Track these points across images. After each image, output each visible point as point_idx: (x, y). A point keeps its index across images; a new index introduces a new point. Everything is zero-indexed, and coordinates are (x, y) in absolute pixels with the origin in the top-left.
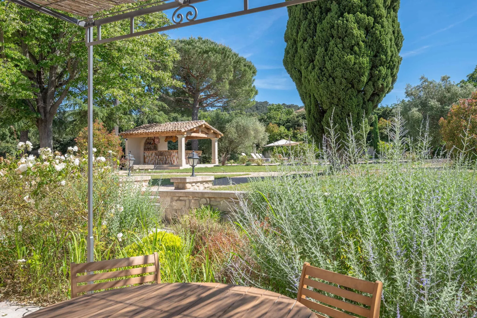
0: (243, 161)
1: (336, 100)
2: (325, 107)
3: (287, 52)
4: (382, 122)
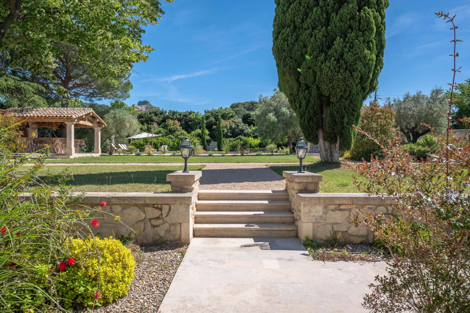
4: (224, 123)
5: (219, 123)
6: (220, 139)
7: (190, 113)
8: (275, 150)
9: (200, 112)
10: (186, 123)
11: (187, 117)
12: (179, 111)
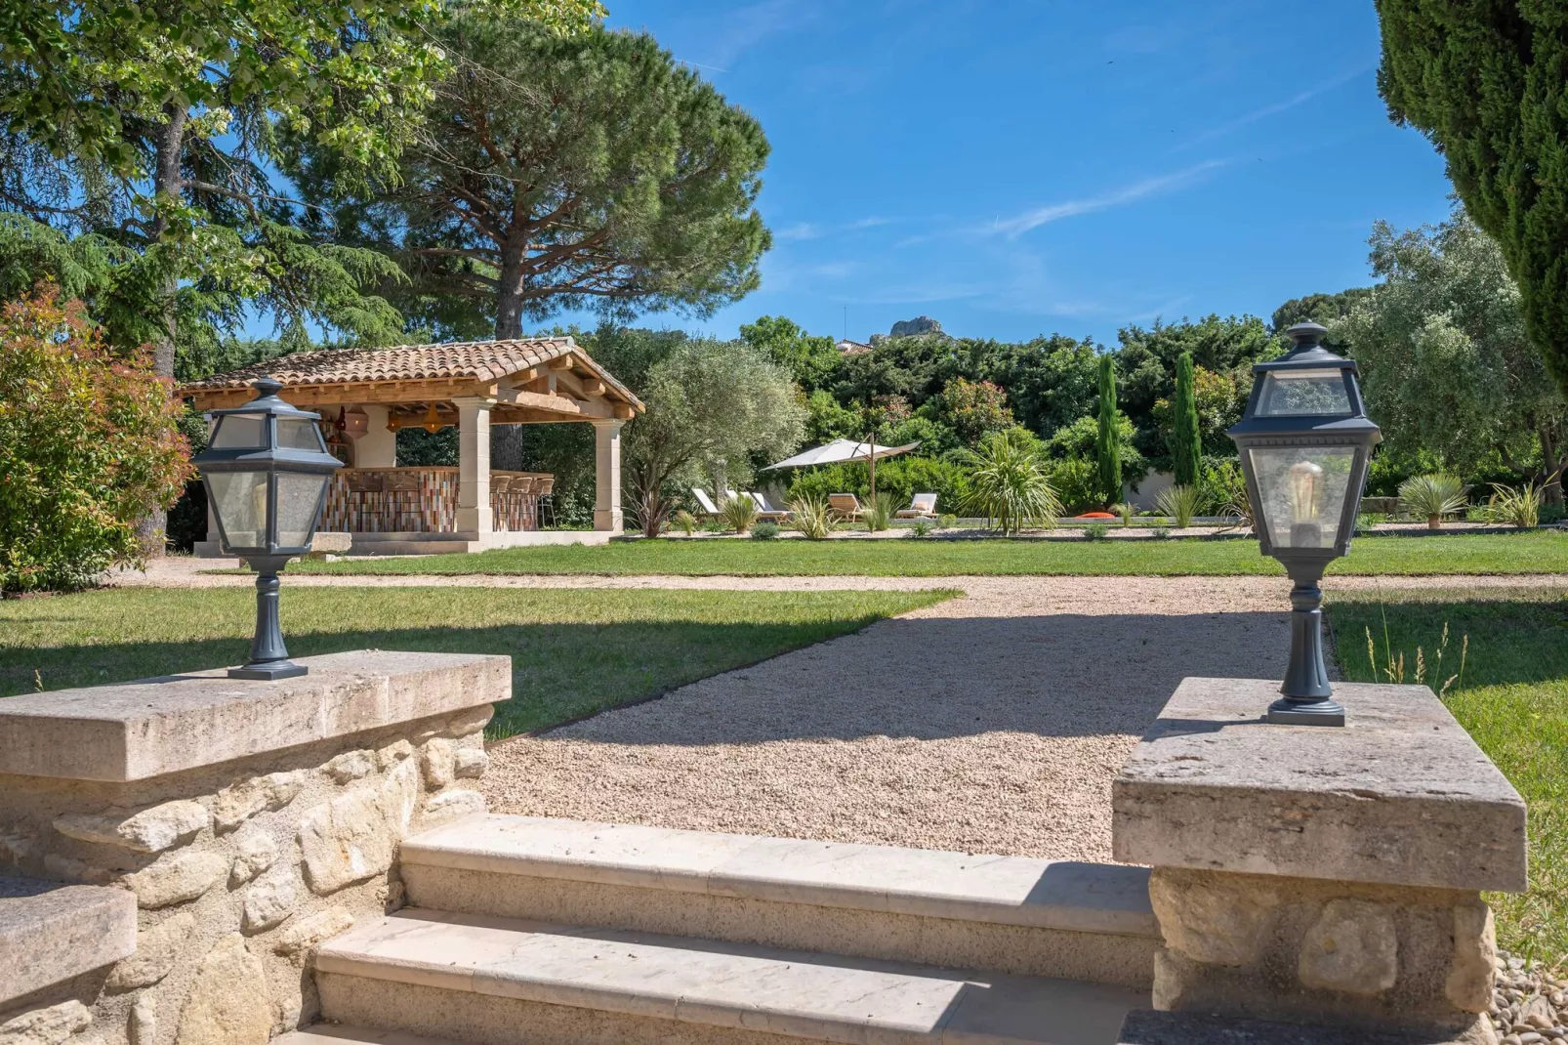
0: (738, 520)
4: (1204, 383)
5: (1182, 384)
6: (1190, 456)
7: (1052, 347)
8: (1446, 507)
9: (1096, 341)
10: (1034, 391)
11: (1038, 365)
12: (1002, 340)
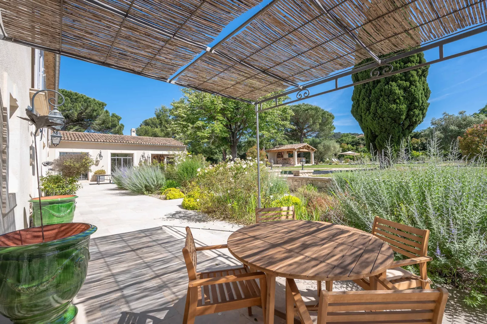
0: (327, 162)
1: (384, 130)
2: (377, 134)
3: (353, 106)
